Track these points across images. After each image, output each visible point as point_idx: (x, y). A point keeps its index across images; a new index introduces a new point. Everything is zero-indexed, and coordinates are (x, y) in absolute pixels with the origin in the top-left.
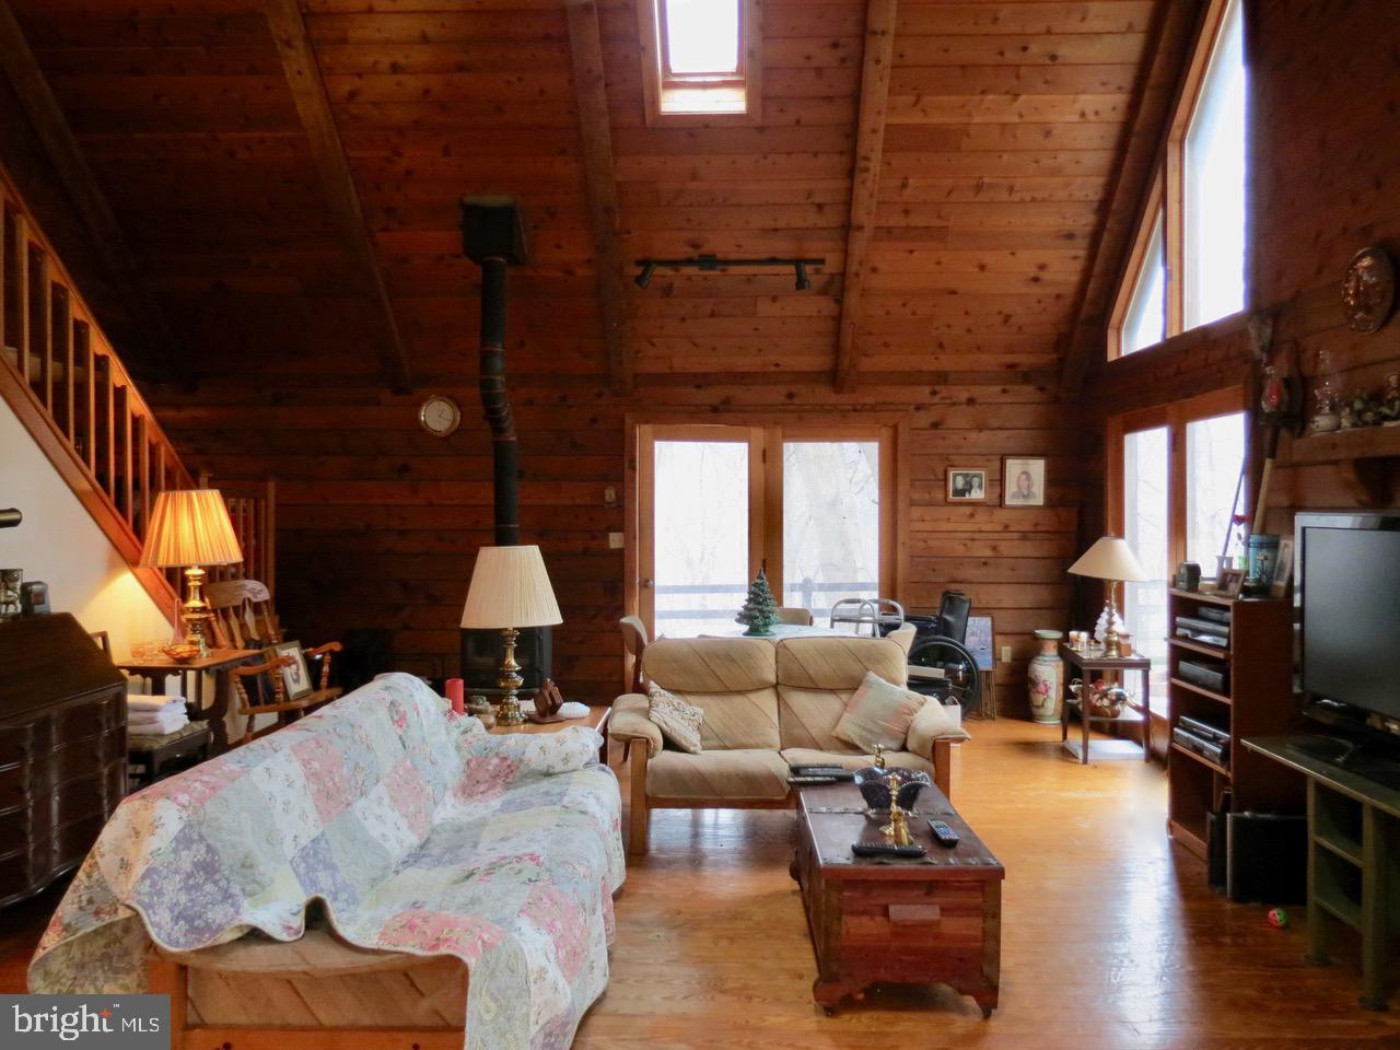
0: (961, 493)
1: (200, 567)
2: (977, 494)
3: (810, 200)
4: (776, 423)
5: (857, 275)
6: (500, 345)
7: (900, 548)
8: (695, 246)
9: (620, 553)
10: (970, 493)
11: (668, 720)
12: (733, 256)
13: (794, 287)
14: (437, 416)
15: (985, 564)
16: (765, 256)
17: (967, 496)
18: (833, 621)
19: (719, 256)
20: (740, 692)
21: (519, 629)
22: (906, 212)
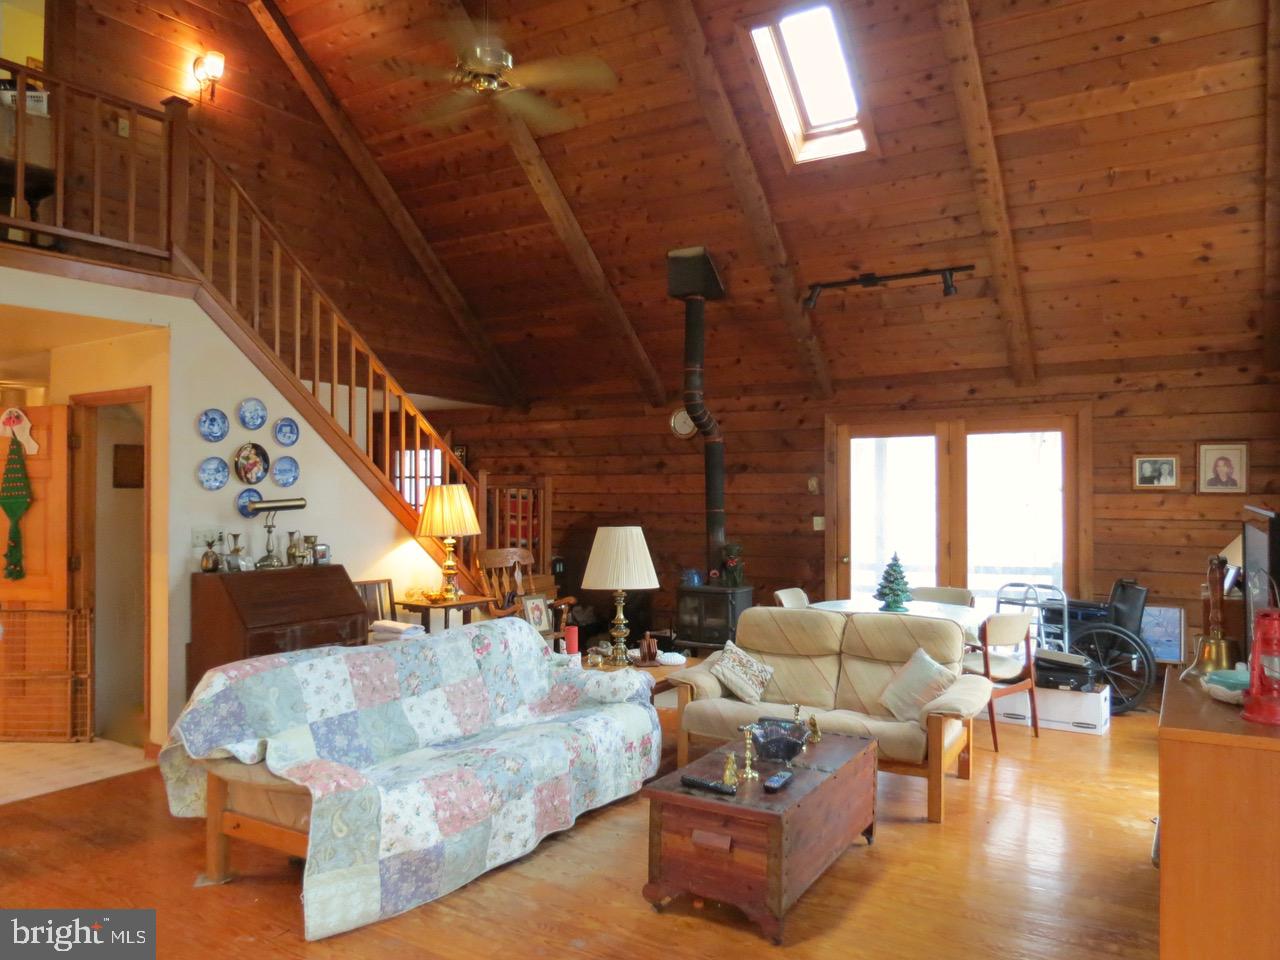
0: (1150, 480)
1: (453, 538)
2: (1168, 481)
3: (945, 215)
4: (960, 417)
5: (1005, 276)
6: (698, 366)
7: (1082, 535)
8: (855, 268)
9: (821, 535)
10: (1159, 480)
11: (727, 672)
12: (892, 272)
13: (942, 294)
14: (681, 423)
15: (1178, 553)
16: (919, 268)
17: (1156, 483)
18: (999, 603)
19: (878, 274)
20: (808, 657)
21: (628, 592)
22: (1042, 212)
